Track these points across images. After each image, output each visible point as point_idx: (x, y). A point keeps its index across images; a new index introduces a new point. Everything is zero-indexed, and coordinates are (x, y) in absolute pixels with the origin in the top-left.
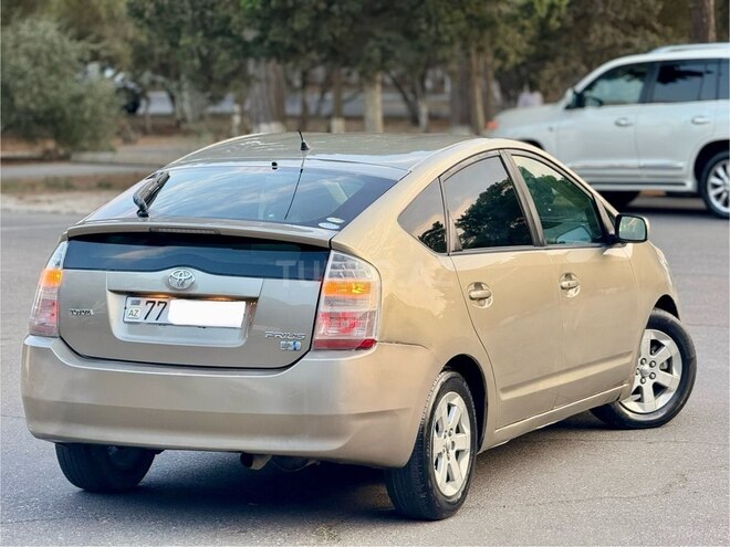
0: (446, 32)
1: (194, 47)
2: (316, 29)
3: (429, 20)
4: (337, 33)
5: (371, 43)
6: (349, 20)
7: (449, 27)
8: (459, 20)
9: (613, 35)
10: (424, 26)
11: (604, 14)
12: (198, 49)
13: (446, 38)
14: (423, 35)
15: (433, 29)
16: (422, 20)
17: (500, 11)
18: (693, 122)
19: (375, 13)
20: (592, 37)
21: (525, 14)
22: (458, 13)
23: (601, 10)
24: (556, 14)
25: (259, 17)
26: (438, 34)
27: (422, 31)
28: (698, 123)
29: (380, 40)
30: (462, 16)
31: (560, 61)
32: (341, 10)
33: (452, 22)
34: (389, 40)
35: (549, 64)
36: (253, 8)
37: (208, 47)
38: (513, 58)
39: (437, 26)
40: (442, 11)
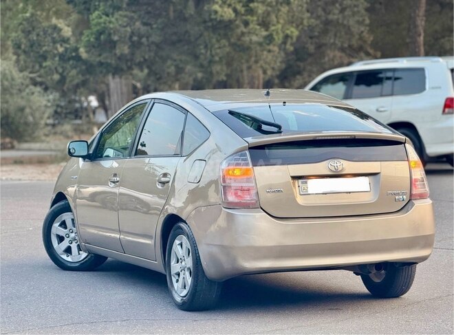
0: (217, 54)
1: (53, 67)
2: (133, 54)
3: (206, 47)
4: (147, 57)
5: (169, 62)
6: (153, 47)
7: (218, 51)
8: (225, 46)
9: (341, 57)
10: (203, 51)
11: (334, 44)
12: (56, 68)
13: (217, 58)
14: (202, 57)
15: (209, 52)
16: (202, 47)
17: (251, 40)
18: (377, 110)
19: (173, 43)
20: (326, 59)
21: (268, 42)
22: (224, 42)
23: (332, 41)
24: (289, 41)
25: (94, 46)
26: (213, 56)
27: (202, 54)
28: (381, 111)
29: (175, 60)
30: (227, 44)
31: (306, 74)
32: (148, 41)
33: (220, 48)
34: (181, 60)
35: (298, 77)
36: (89, 41)
37: (62, 67)
38: (269, 72)
39: (211, 51)
40: (214, 40)
